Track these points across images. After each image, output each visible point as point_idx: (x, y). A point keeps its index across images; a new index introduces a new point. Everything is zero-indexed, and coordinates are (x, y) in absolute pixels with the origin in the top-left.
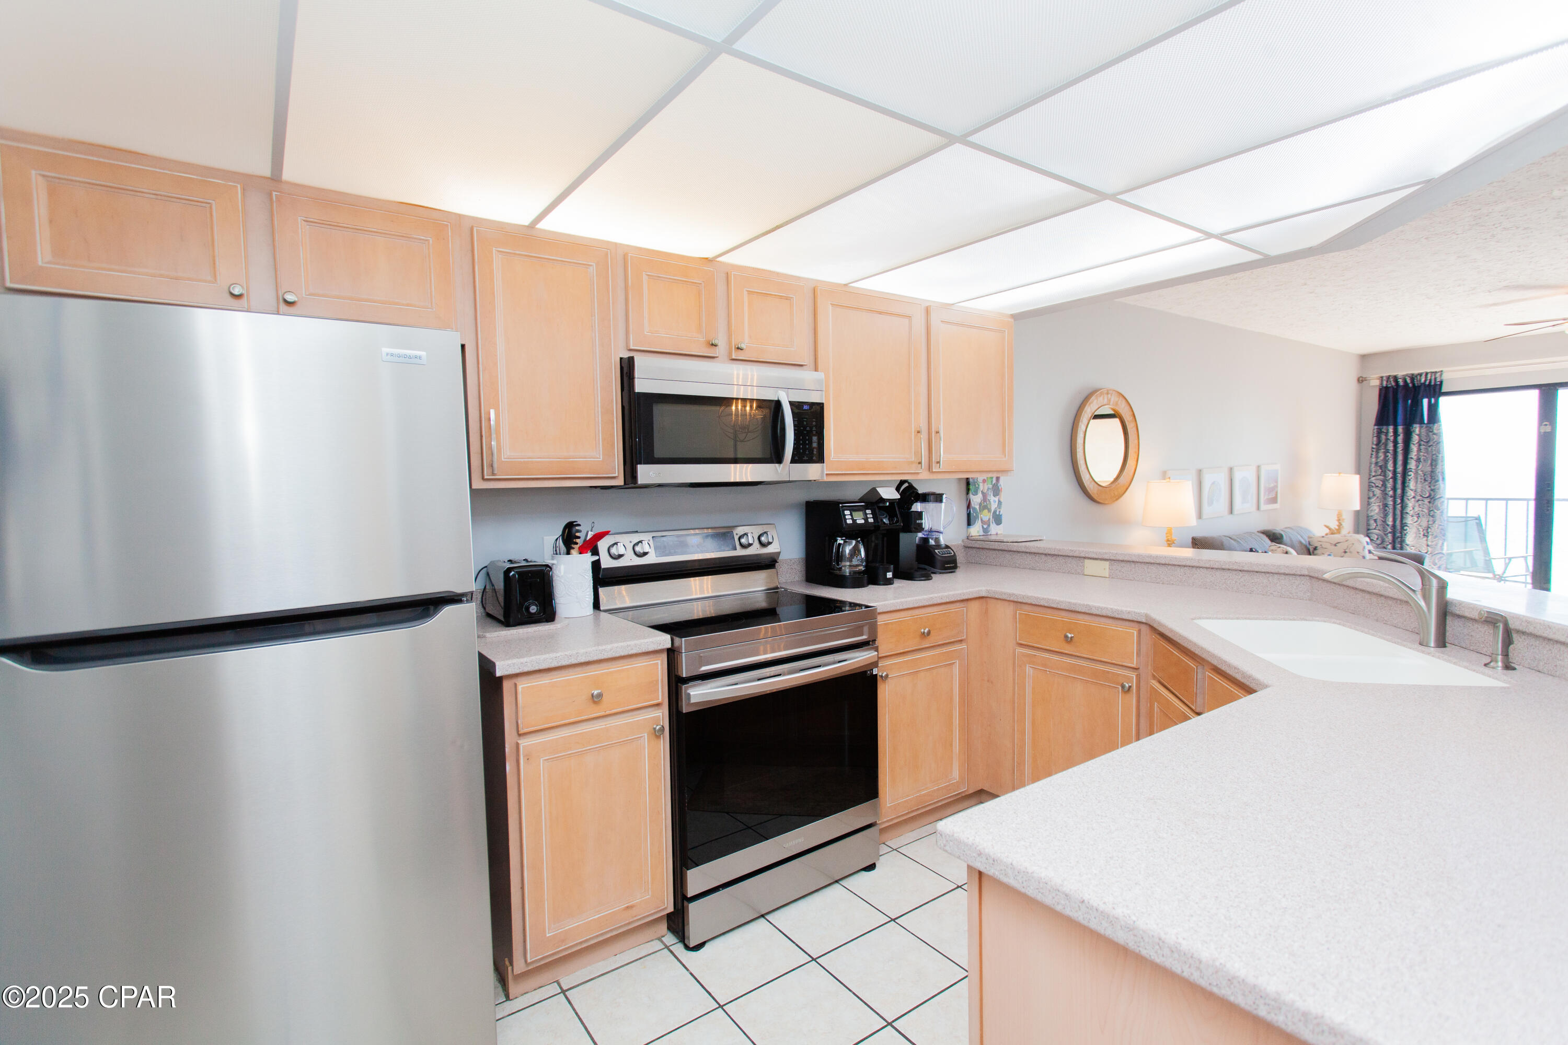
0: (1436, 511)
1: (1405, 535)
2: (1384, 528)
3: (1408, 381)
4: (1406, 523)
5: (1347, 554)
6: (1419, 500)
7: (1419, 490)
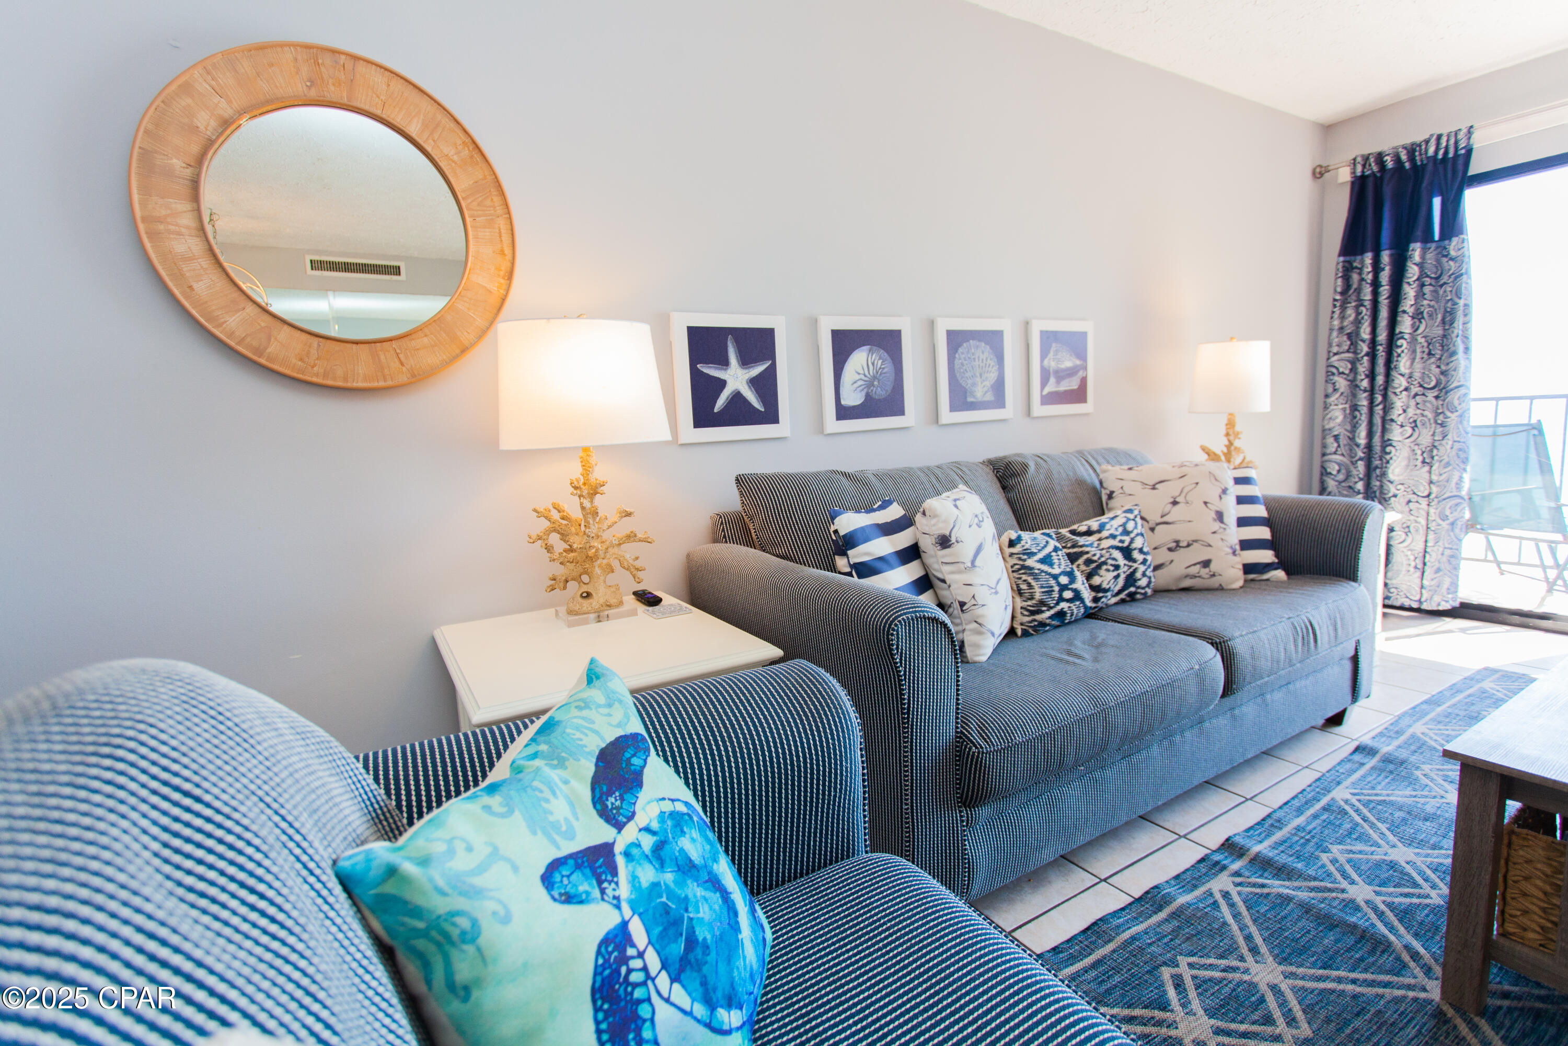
0: (1448, 414)
1: (1388, 462)
2: (1351, 450)
3: (1404, 157)
4: (1389, 440)
5: (1177, 507)
6: (1416, 395)
7: (1417, 375)
